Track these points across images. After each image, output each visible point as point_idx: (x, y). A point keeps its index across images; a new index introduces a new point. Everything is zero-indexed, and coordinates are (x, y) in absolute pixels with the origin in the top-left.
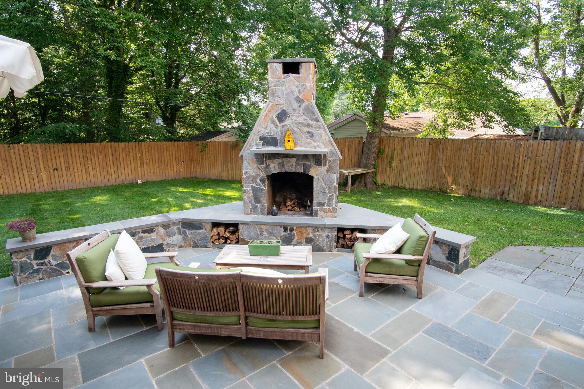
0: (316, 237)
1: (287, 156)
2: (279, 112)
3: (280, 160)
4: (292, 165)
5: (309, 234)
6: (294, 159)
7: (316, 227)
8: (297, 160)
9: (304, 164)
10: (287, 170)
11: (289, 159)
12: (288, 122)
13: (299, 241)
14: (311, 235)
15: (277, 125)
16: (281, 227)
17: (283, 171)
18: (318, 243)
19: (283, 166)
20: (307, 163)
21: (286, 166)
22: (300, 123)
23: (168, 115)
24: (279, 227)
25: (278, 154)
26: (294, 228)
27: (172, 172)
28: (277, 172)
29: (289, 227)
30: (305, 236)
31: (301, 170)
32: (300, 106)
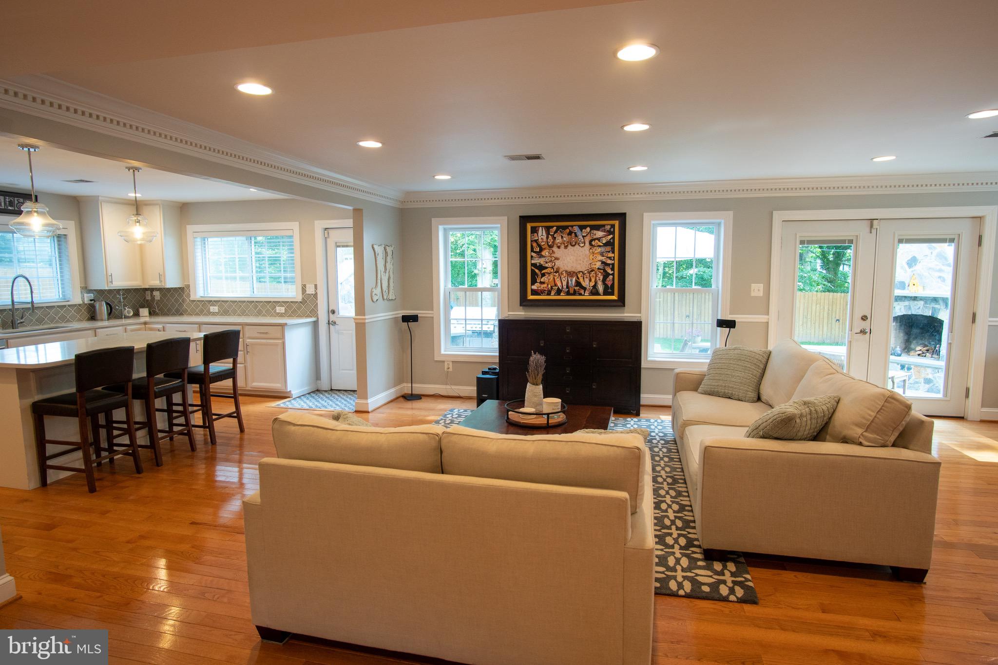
0: (936, 379)
1: (915, 299)
2: (910, 258)
3: (907, 303)
4: (919, 308)
5: (928, 374)
6: (922, 302)
7: (937, 368)
8: (926, 303)
9: (933, 307)
10: (914, 313)
11: (916, 302)
12: (918, 268)
13: (917, 380)
14: (930, 376)
15: (906, 271)
16: (898, 364)
17: (910, 313)
18: (937, 385)
19: (910, 308)
20: (936, 306)
21: (912, 308)
22: (930, 268)
23: (831, 258)
24: (896, 365)
25: (905, 297)
26: (912, 366)
27: (821, 332)
28: (902, 314)
29: (906, 366)
30: (923, 376)
31: (928, 313)
32: (932, 253)
